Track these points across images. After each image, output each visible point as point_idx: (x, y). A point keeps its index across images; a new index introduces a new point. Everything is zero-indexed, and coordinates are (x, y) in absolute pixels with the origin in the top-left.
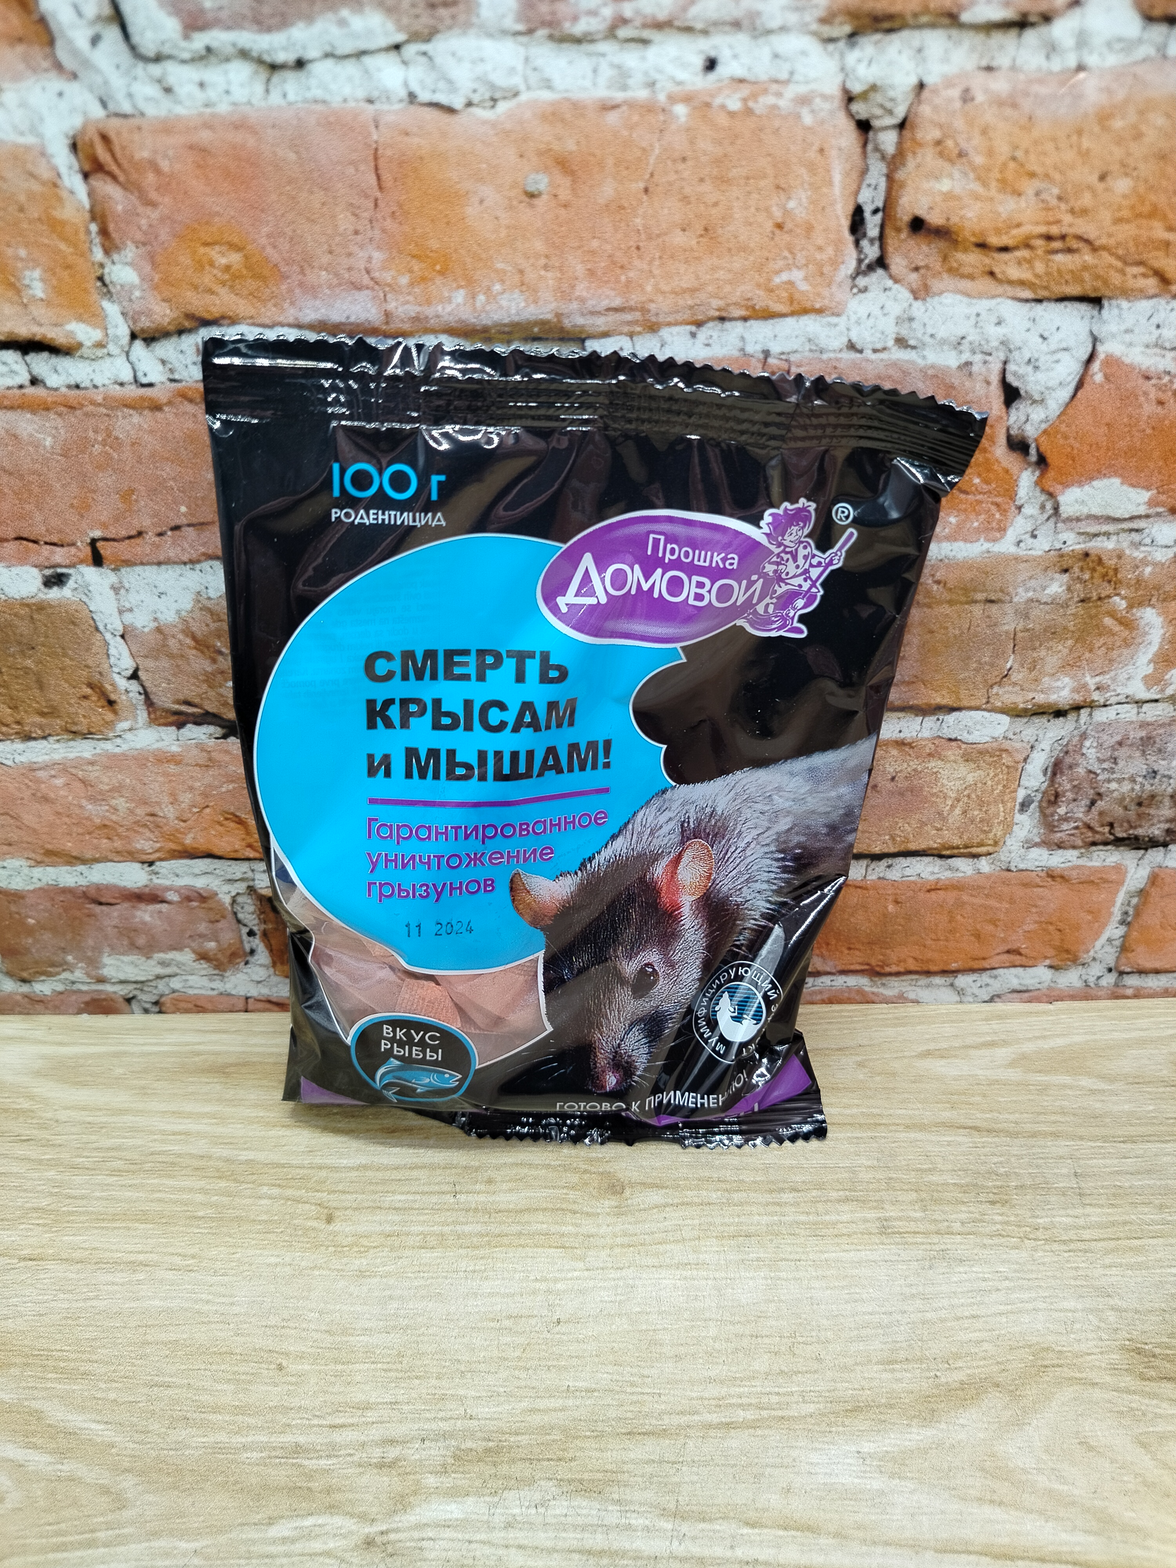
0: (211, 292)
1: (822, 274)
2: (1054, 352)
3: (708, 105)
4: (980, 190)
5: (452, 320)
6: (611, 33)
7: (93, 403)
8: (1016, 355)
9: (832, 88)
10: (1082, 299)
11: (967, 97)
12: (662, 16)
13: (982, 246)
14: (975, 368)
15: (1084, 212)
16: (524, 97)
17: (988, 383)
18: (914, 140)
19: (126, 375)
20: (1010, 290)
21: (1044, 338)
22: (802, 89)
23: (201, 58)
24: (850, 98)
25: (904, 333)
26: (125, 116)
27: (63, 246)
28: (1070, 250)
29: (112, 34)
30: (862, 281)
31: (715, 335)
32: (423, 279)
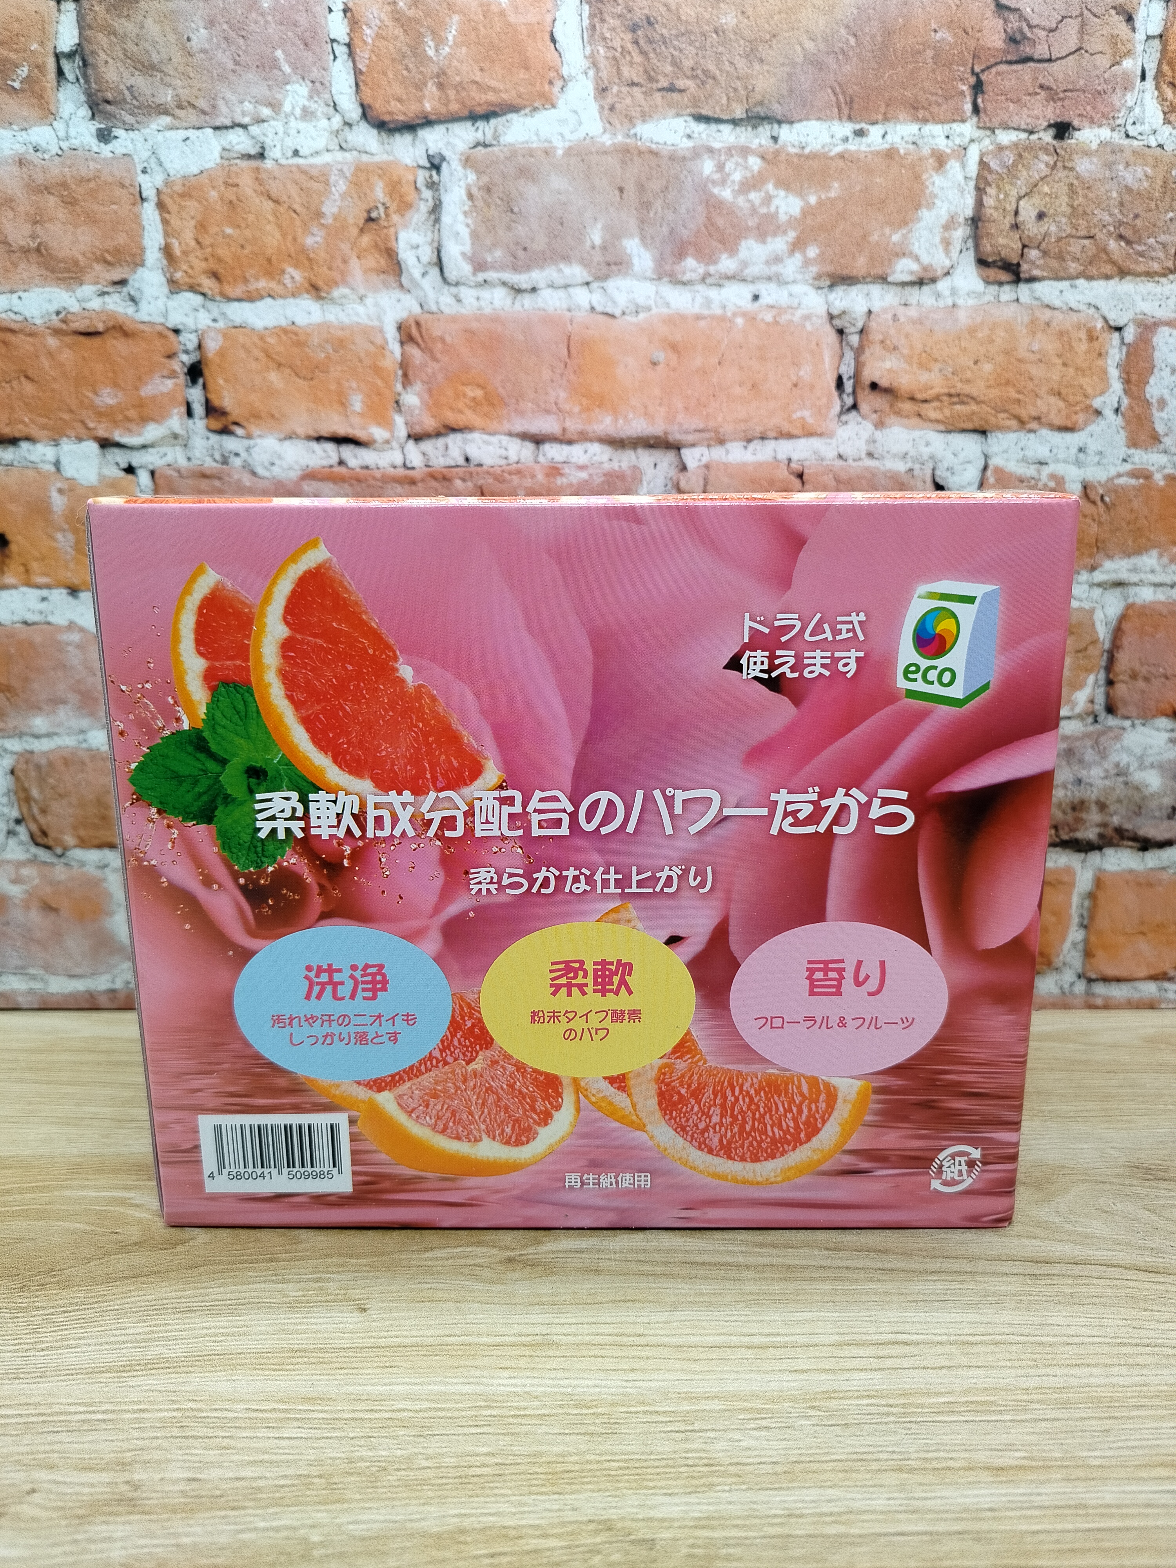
0: (461, 412)
1: (820, 414)
2: (962, 464)
3: (754, 319)
4: (908, 368)
5: (602, 434)
6: (703, 280)
7: (374, 478)
8: (940, 464)
9: (822, 310)
10: (975, 431)
11: (895, 318)
12: (730, 273)
13: (912, 399)
14: (917, 472)
15: (968, 381)
16: (654, 311)
17: (924, 482)
18: (868, 340)
19: (399, 461)
20: (930, 424)
21: (955, 455)
22: (805, 312)
23: (481, 285)
24: (831, 317)
25: (871, 449)
26: (432, 313)
27: (379, 383)
28: (963, 403)
29: (435, 271)
30: (844, 418)
31: (758, 447)
32: (588, 409)
